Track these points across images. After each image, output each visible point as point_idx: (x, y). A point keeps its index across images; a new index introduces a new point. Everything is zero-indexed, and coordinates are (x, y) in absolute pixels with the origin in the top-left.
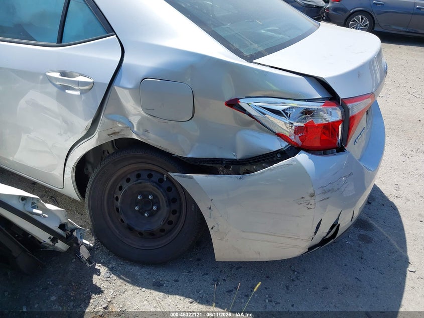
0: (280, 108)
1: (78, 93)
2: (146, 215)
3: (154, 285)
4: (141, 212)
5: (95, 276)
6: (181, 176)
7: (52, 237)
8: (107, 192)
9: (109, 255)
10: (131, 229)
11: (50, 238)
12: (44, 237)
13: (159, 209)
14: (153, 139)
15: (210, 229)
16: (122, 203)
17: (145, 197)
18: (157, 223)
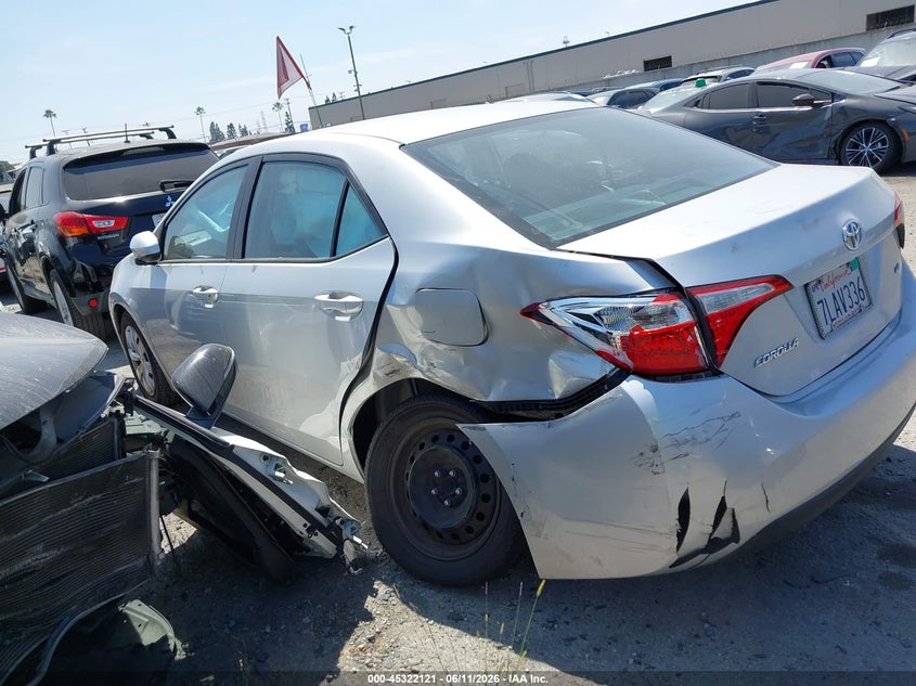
0: (590, 311)
1: (347, 319)
2: (446, 502)
3: (449, 618)
4: (439, 498)
5: (369, 599)
6: (470, 428)
7: (309, 525)
8: (394, 465)
9: (396, 570)
10: (425, 526)
11: (305, 526)
12: (297, 523)
13: (464, 493)
14: (442, 377)
15: (520, 518)
16: (412, 482)
17: (445, 473)
18: (460, 516)
